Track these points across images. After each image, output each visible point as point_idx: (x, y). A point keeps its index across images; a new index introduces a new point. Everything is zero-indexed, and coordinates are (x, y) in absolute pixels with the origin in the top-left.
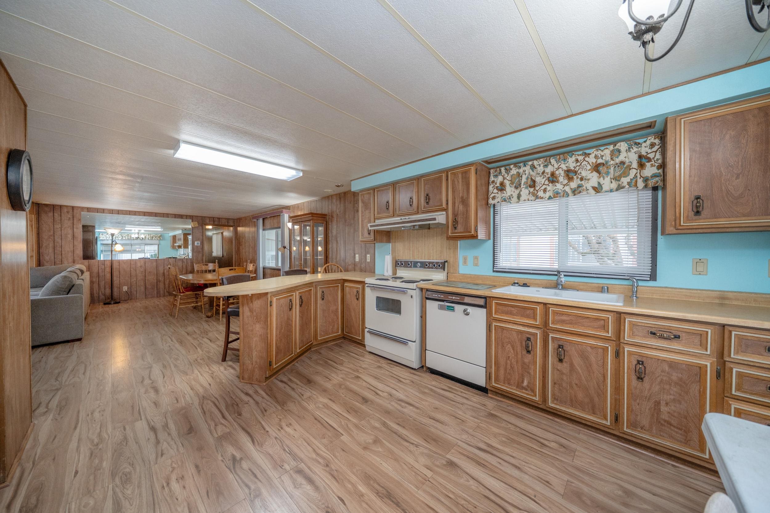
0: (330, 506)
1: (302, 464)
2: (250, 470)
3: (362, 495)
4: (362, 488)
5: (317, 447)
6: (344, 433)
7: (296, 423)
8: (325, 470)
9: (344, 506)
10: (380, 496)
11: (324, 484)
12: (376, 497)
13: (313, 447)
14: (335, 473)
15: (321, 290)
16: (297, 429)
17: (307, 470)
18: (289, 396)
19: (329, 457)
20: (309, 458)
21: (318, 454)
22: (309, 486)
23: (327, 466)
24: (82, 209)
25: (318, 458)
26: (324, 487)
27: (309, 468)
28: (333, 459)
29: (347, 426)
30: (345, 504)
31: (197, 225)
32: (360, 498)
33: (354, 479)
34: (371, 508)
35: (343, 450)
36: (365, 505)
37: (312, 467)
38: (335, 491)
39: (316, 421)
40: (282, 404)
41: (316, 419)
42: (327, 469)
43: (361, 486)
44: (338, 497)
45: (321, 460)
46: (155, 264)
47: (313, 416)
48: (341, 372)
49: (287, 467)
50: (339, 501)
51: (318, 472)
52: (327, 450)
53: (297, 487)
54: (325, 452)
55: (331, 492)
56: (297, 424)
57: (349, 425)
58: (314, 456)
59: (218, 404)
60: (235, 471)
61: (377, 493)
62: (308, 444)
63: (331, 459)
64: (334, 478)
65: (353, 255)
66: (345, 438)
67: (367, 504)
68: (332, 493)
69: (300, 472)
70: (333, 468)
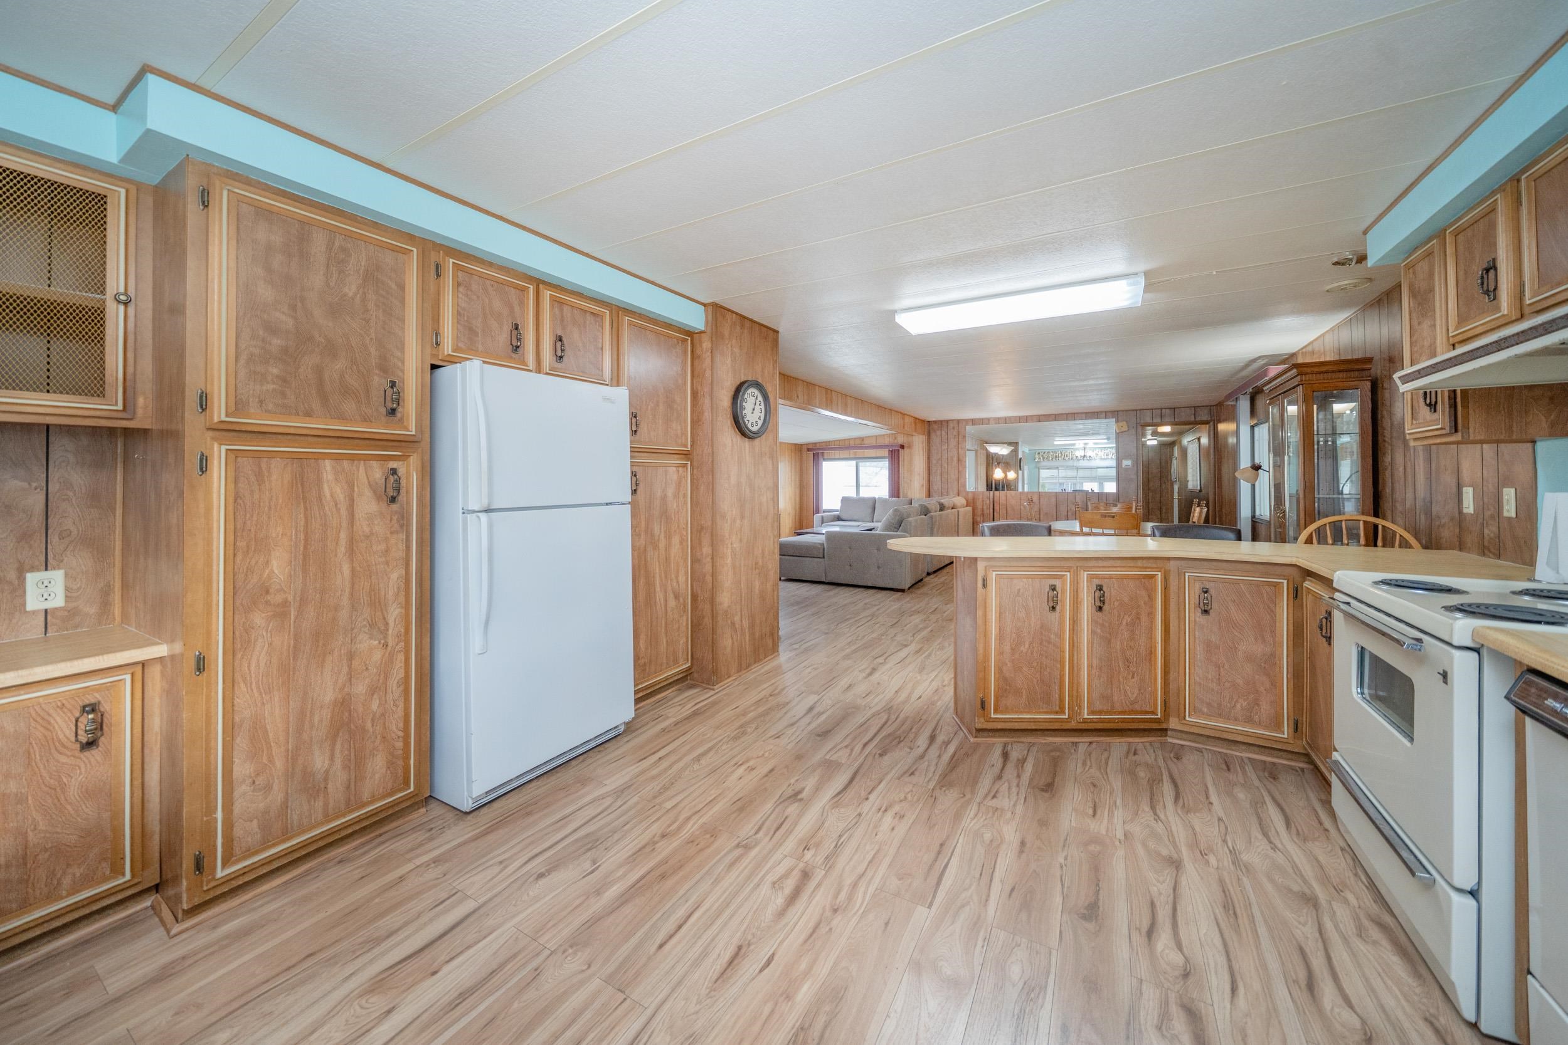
0: (752, 947)
1: (824, 872)
2: (786, 818)
3: (789, 997)
4: (805, 993)
5: (873, 877)
6: (934, 907)
7: (911, 821)
8: (824, 911)
9: (757, 970)
10: (796, 1035)
11: (793, 920)
12: (793, 1028)
13: (868, 870)
14: (824, 929)
15: (1198, 587)
16: (895, 831)
17: (812, 885)
18: (974, 782)
19: (858, 905)
20: (841, 875)
21: (855, 885)
22: (783, 901)
23: (835, 911)
24: (967, 421)
25: (845, 891)
26: (787, 924)
27: (819, 885)
28: (855, 914)
29: (963, 906)
30: (761, 971)
31: (1125, 428)
32: (781, 995)
33: (823, 970)
34: (763, 1025)
35: (887, 924)
36: (767, 1010)
37: (822, 889)
38: (785, 943)
39: (936, 847)
40: (945, 781)
41: (942, 845)
42: (828, 914)
43: (810, 988)
44: (773, 954)
45: (843, 896)
46: (1053, 500)
47: (948, 837)
48: (1153, 823)
49: (808, 855)
50: (767, 957)
51: (814, 902)
52: (874, 896)
53: (776, 886)
54: (865, 893)
55: (781, 939)
56: (909, 825)
57: (967, 909)
58: (848, 881)
59: (888, 724)
60: (778, 805)
61: (802, 1028)
62: (870, 862)
63: (853, 912)
64: (814, 932)
65: (1454, 489)
66: (921, 914)
67: (772, 1012)
68: (778, 942)
69: (806, 875)
70: (835, 923)
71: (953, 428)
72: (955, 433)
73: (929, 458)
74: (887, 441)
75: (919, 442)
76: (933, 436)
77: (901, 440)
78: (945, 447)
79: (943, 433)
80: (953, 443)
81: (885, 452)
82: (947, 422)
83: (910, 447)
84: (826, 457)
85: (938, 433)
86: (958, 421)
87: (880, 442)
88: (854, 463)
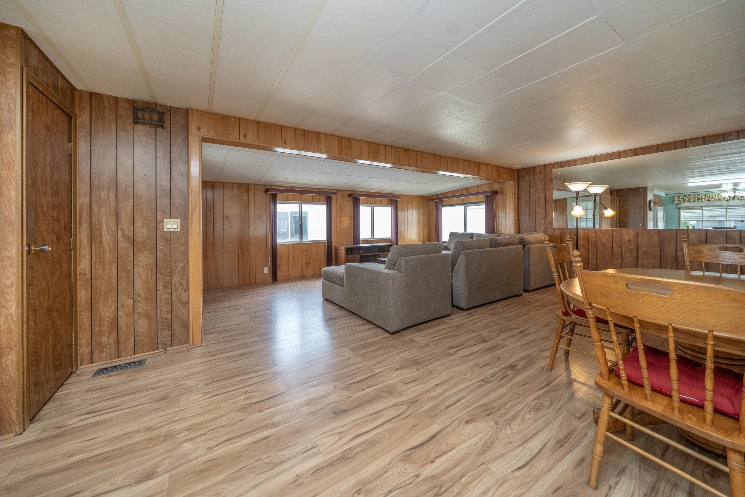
71: (540, 173)
72: (542, 177)
73: (518, 200)
74: (485, 189)
75: (509, 187)
76: (522, 182)
77: (496, 187)
78: (533, 190)
79: (531, 178)
80: (540, 185)
81: (482, 198)
82: (534, 168)
83: (502, 192)
84: (444, 204)
85: (527, 178)
86: (545, 166)
87: (480, 190)
88: (463, 207)
